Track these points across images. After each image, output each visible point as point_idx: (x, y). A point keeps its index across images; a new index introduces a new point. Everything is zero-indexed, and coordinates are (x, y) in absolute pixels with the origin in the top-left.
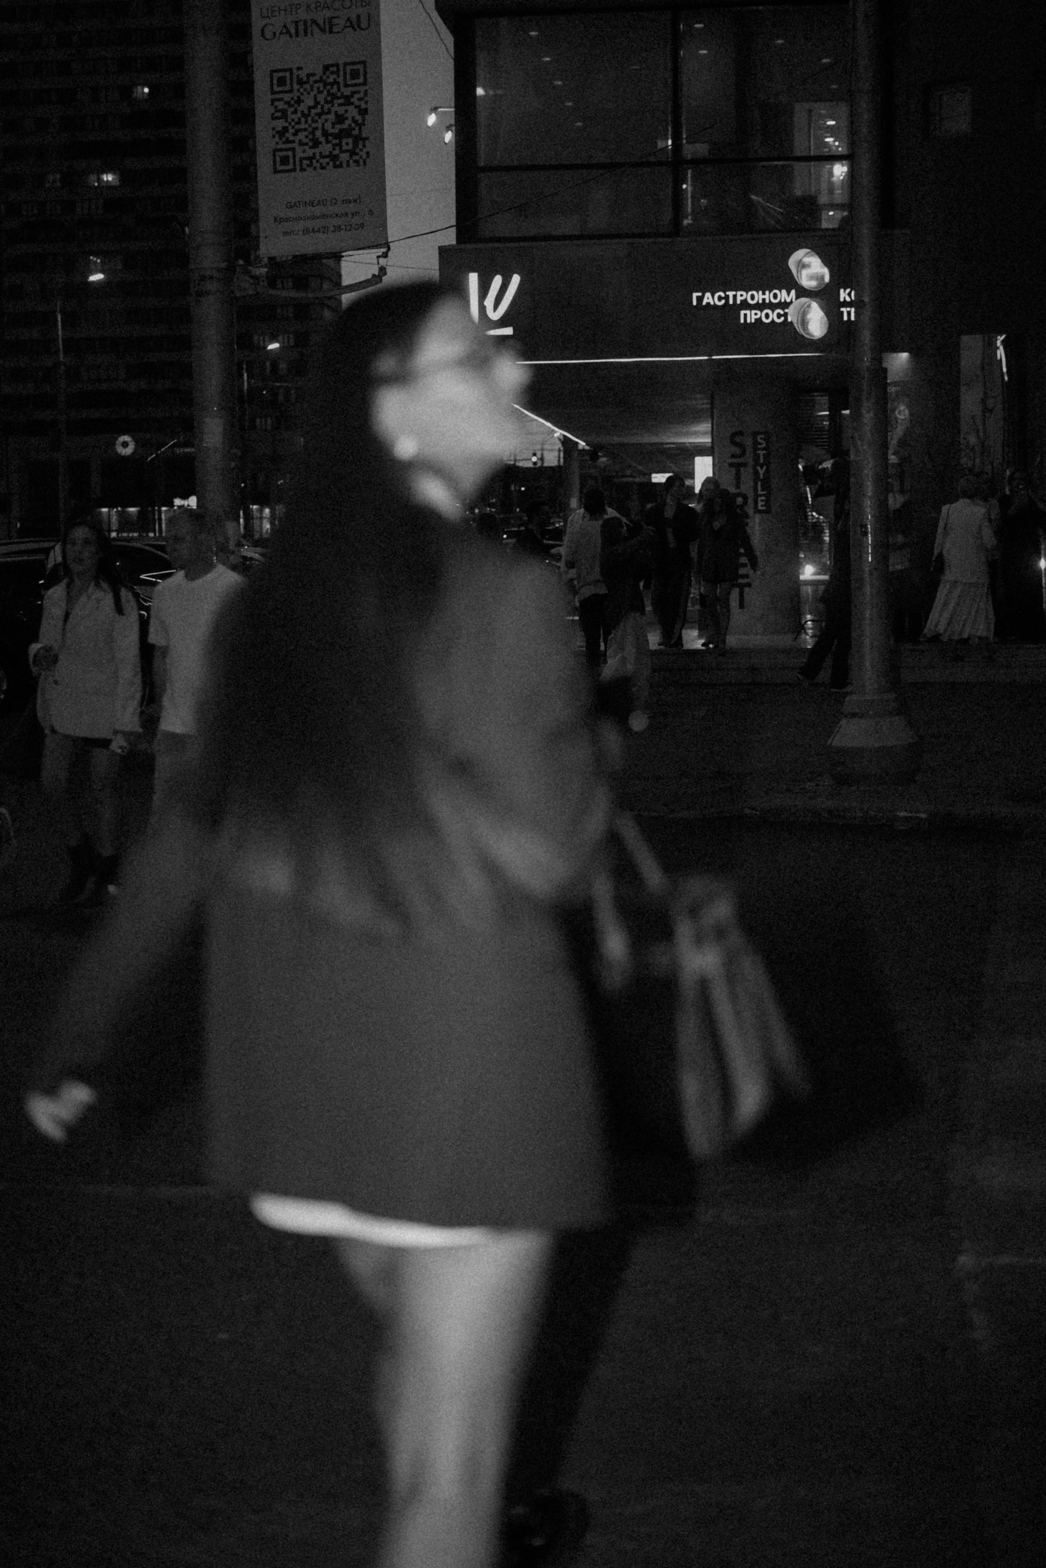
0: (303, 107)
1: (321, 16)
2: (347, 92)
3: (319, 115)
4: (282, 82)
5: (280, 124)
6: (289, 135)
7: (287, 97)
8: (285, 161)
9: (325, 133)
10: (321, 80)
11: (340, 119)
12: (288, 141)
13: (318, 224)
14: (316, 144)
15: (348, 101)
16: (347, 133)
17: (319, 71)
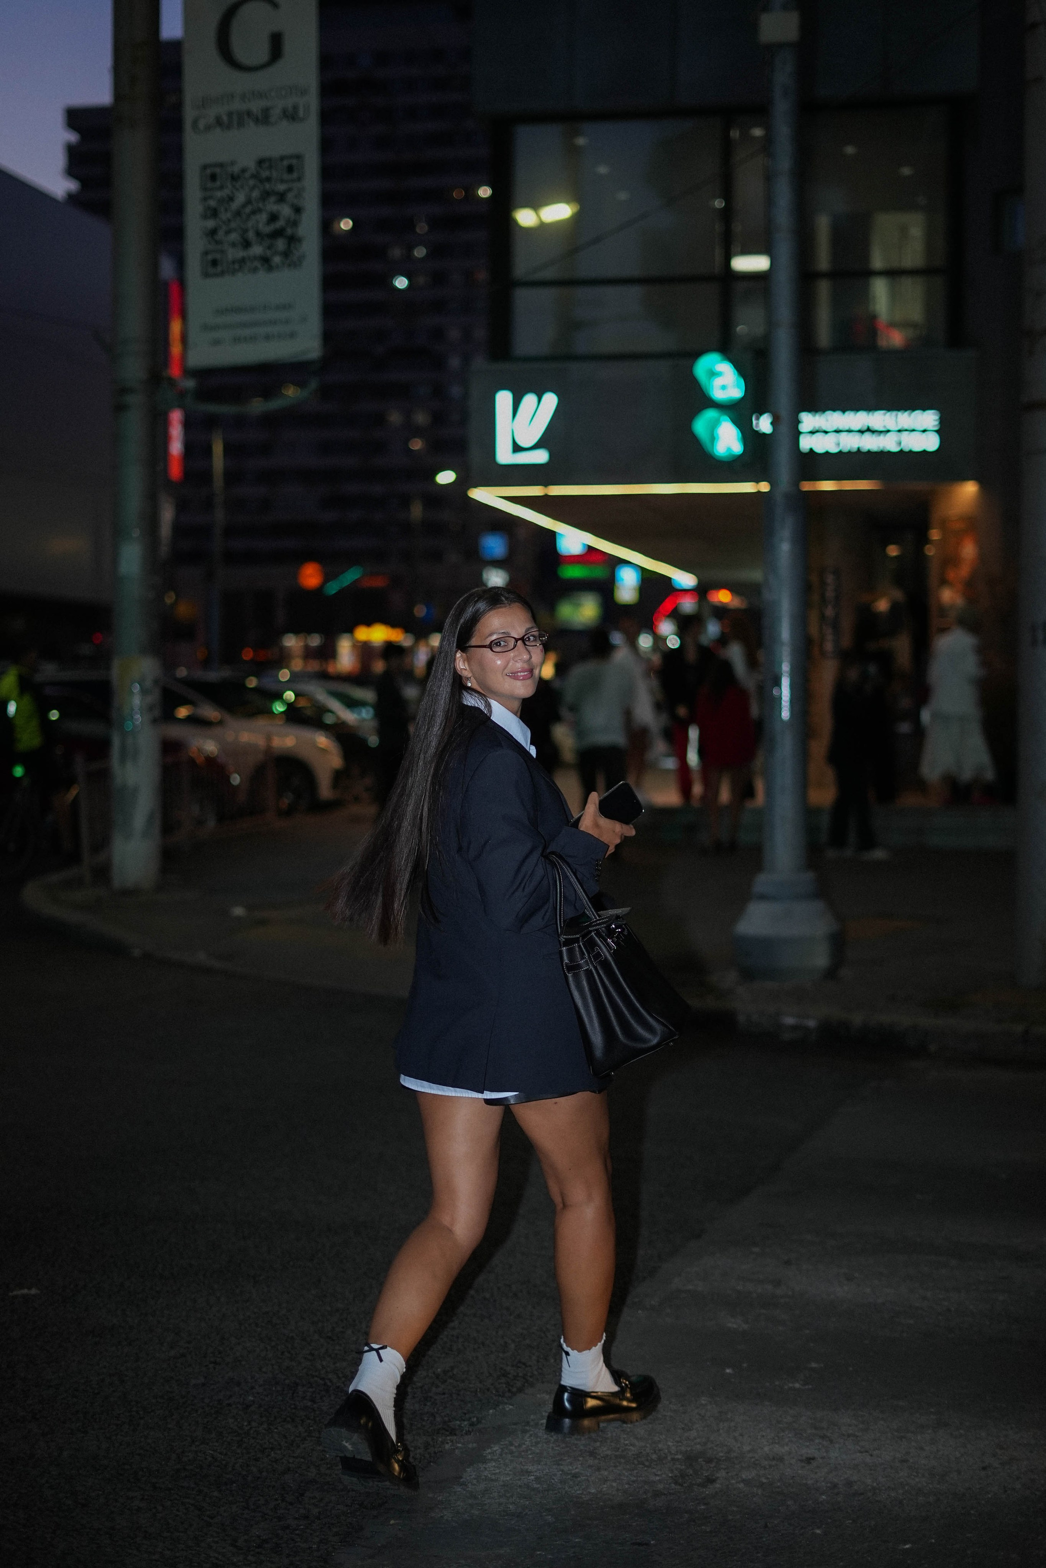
0: (235, 205)
1: (256, 106)
2: (281, 187)
3: (254, 212)
4: (213, 177)
5: (211, 224)
6: (220, 234)
7: (219, 194)
8: (214, 263)
9: (258, 234)
10: (253, 176)
11: (273, 218)
12: (218, 242)
13: (246, 332)
14: (247, 244)
15: (281, 197)
16: (278, 233)
17: (252, 165)
